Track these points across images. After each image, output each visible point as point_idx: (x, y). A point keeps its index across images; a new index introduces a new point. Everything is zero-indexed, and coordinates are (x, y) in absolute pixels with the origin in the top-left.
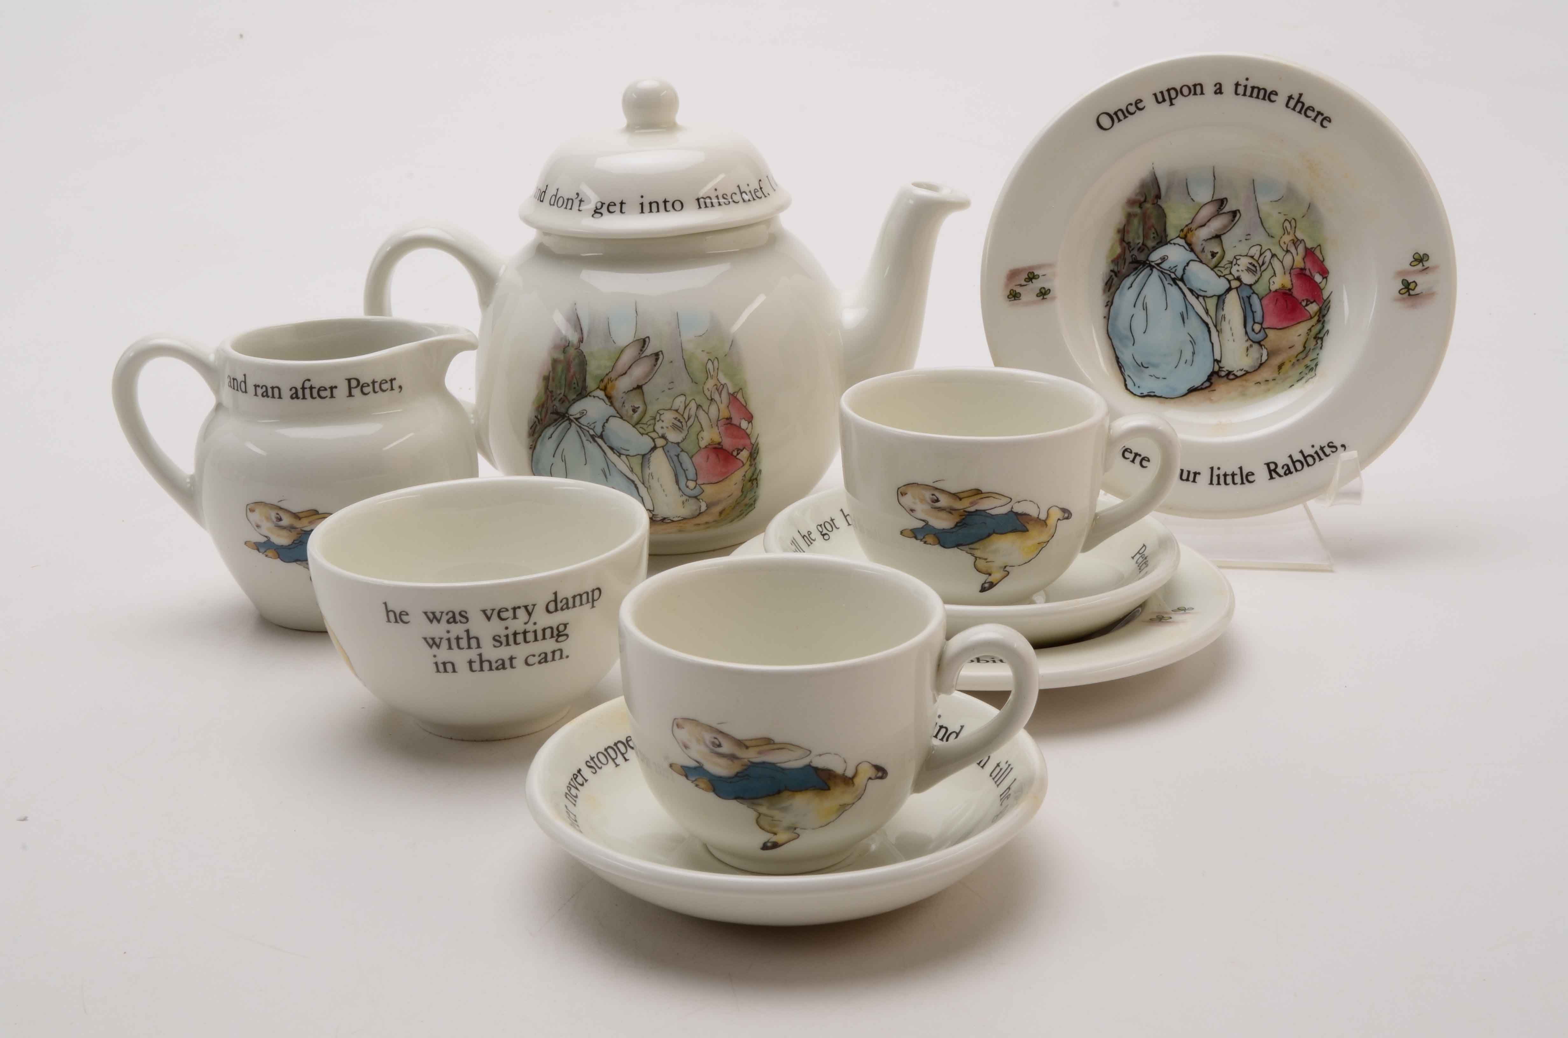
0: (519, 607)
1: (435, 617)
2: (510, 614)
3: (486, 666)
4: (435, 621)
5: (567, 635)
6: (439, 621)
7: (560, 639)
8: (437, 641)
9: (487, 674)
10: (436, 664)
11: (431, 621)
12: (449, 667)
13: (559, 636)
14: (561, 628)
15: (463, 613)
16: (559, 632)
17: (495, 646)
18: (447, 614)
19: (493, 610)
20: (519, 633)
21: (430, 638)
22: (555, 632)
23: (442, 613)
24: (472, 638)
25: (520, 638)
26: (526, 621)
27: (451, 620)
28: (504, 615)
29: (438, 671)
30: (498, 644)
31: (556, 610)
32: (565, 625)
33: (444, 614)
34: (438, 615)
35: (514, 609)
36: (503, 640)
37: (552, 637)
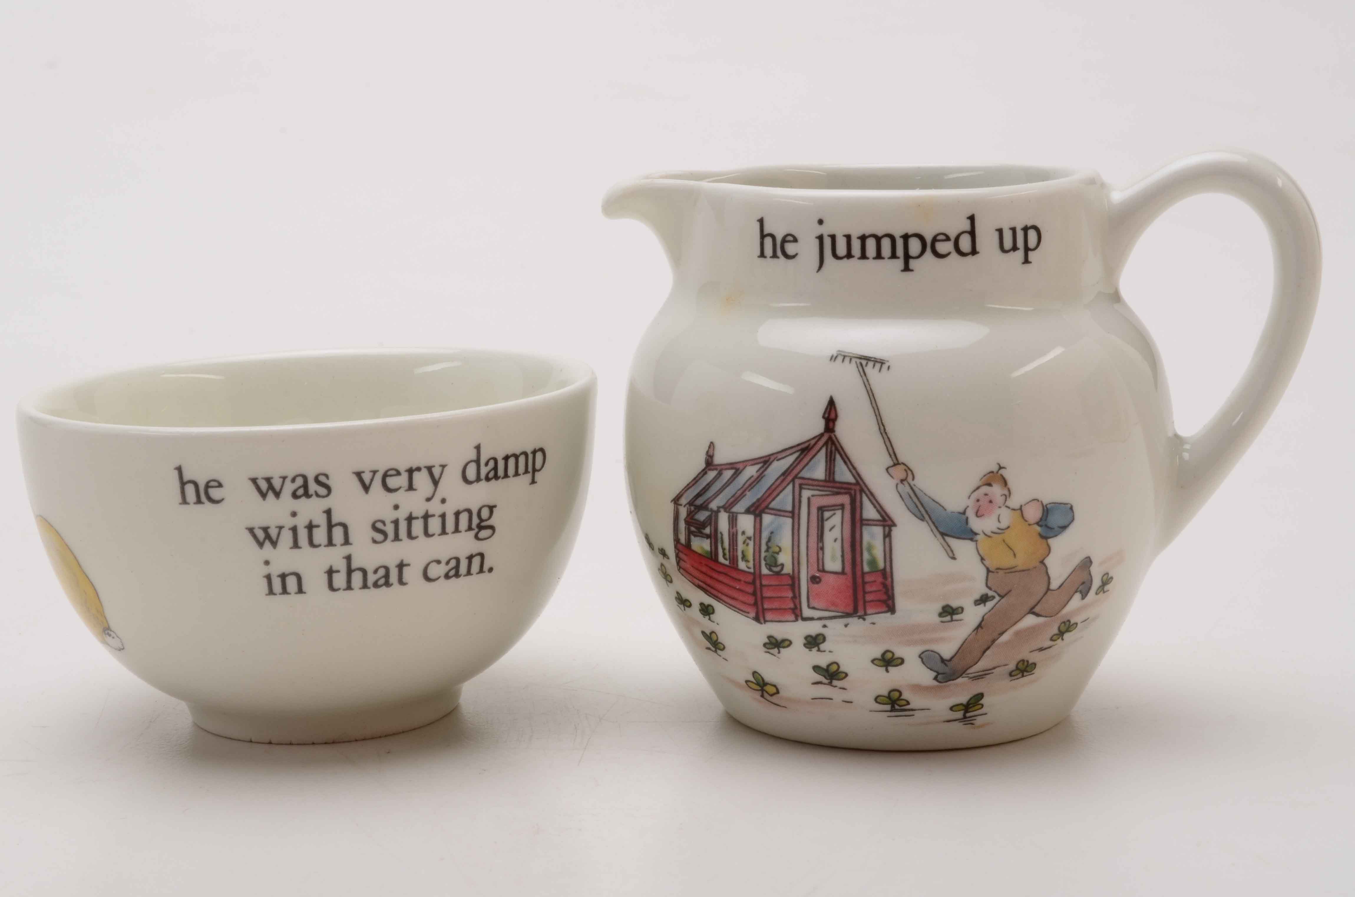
0: (419, 469)
1: (271, 487)
2: (402, 480)
3: (357, 578)
4: (271, 495)
5: (492, 528)
6: (277, 494)
7: (483, 534)
8: (273, 533)
9: (357, 594)
10: (269, 578)
11: (264, 495)
12: (292, 583)
13: (480, 528)
14: (485, 513)
15: (322, 479)
16: (482, 520)
17: (375, 541)
18: (293, 480)
19: (374, 472)
20: (417, 518)
21: (260, 528)
22: (475, 521)
23: (284, 478)
24: (336, 525)
25: (418, 526)
26: (429, 495)
27: (301, 492)
28: (392, 482)
29: (271, 592)
30: (379, 537)
31: (478, 479)
32: (491, 508)
33: (288, 481)
34: (277, 483)
35: (410, 471)
36: (390, 529)
37: (470, 528)
